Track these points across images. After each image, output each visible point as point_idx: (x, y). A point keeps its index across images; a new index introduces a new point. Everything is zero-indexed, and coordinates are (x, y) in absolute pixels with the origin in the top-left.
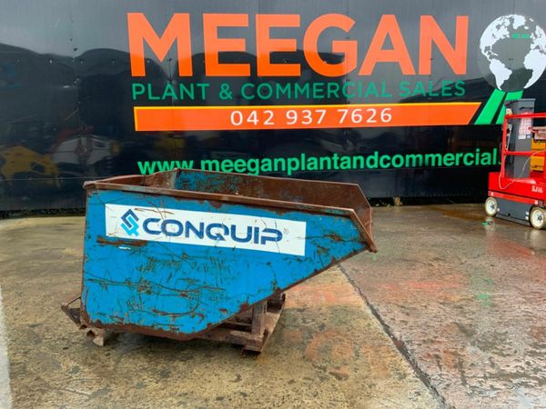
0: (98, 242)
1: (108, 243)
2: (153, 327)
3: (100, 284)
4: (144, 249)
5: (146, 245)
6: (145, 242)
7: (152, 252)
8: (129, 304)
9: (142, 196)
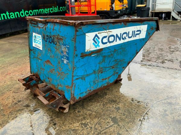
0: (81, 57)
1: (86, 55)
2: (101, 87)
3: (82, 79)
4: (101, 53)
5: (102, 50)
6: (102, 49)
7: (104, 53)
8: (94, 82)
9: (100, 25)
